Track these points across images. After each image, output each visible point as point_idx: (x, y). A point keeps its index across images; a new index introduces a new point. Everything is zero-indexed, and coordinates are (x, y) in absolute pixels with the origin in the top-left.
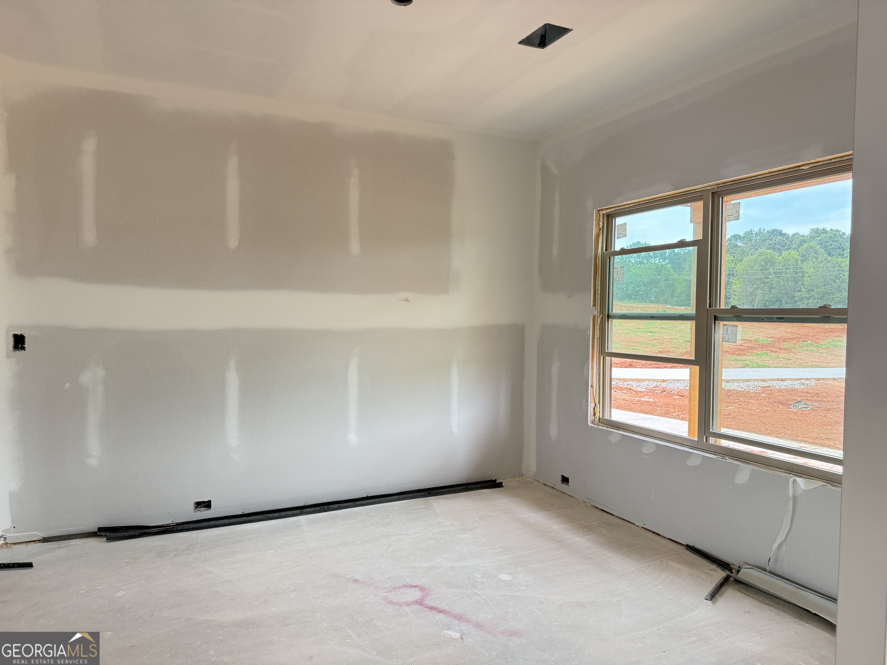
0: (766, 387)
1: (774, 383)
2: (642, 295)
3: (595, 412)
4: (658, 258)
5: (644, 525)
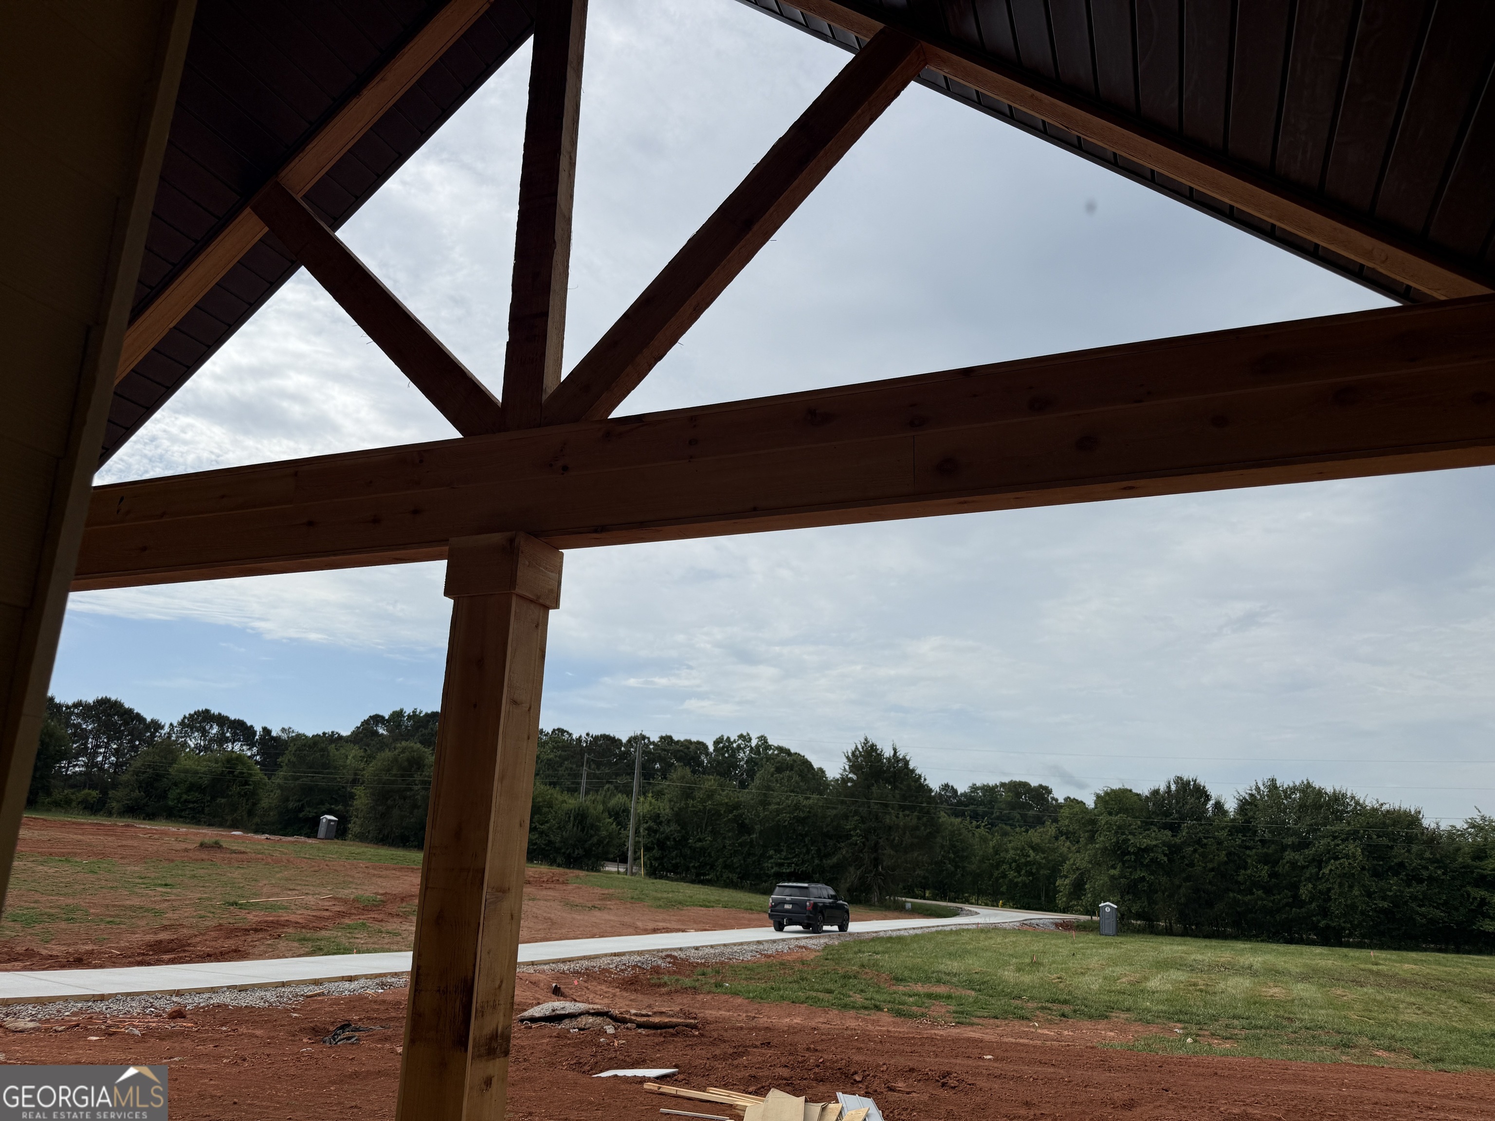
0: (315, 995)
1: (333, 986)
2: (193, 809)
4: (240, 744)
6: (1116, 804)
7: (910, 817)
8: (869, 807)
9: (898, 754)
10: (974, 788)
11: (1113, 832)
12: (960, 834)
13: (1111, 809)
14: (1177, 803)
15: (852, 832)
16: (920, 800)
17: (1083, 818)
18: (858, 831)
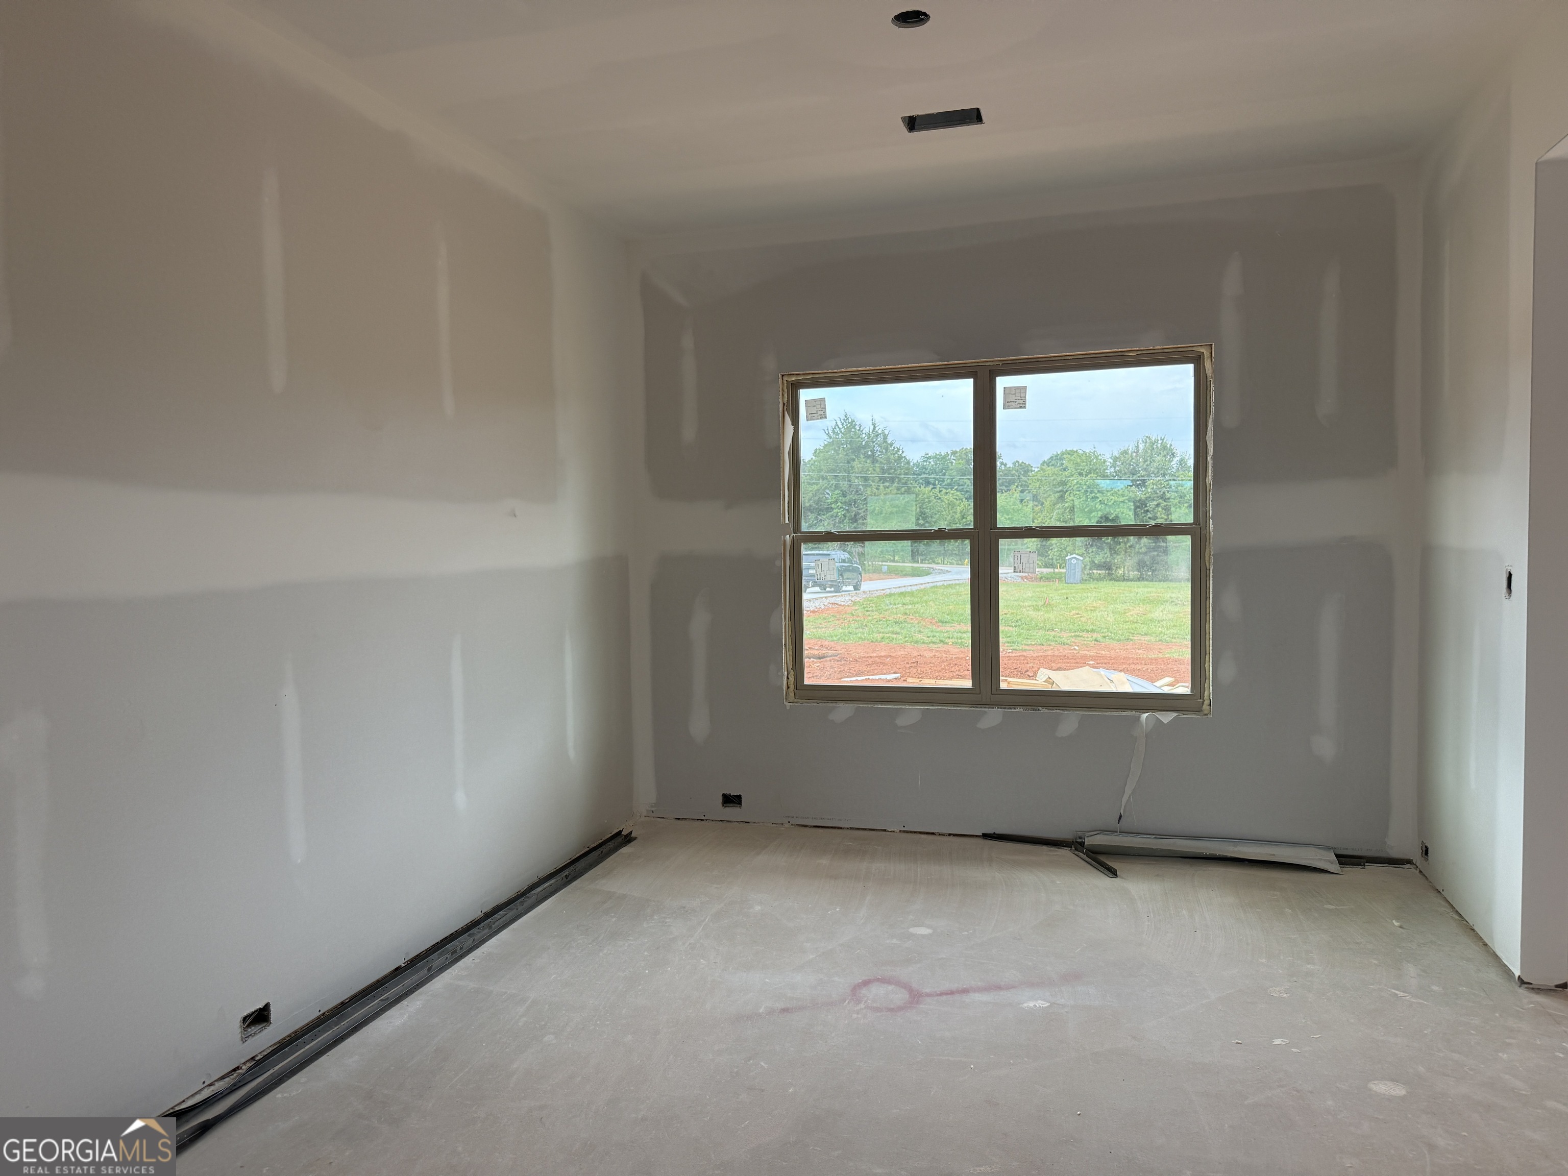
3: (789, 684)
5: (904, 827)
6: (1087, 465)
7: (890, 488)
8: (850, 481)
9: (877, 429)
10: (927, 458)
11: (1083, 491)
12: (930, 502)
13: (1081, 470)
14: (1145, 461)
15: (833, 506)
16: (898, 472)
17: (1054, 480)
18: (839, 504)
